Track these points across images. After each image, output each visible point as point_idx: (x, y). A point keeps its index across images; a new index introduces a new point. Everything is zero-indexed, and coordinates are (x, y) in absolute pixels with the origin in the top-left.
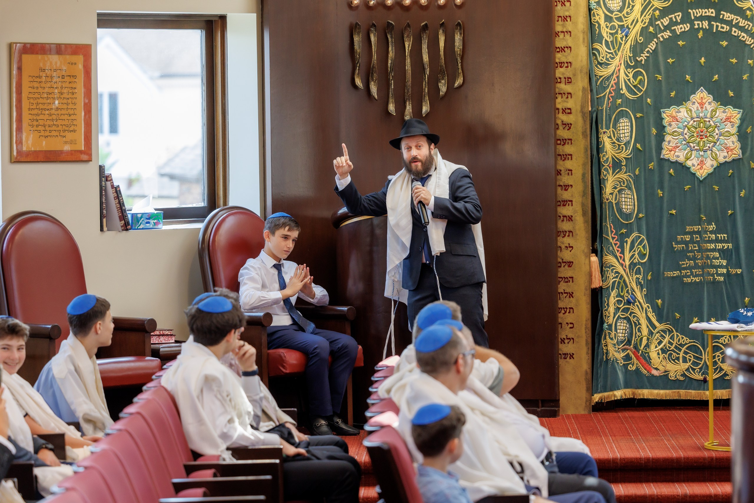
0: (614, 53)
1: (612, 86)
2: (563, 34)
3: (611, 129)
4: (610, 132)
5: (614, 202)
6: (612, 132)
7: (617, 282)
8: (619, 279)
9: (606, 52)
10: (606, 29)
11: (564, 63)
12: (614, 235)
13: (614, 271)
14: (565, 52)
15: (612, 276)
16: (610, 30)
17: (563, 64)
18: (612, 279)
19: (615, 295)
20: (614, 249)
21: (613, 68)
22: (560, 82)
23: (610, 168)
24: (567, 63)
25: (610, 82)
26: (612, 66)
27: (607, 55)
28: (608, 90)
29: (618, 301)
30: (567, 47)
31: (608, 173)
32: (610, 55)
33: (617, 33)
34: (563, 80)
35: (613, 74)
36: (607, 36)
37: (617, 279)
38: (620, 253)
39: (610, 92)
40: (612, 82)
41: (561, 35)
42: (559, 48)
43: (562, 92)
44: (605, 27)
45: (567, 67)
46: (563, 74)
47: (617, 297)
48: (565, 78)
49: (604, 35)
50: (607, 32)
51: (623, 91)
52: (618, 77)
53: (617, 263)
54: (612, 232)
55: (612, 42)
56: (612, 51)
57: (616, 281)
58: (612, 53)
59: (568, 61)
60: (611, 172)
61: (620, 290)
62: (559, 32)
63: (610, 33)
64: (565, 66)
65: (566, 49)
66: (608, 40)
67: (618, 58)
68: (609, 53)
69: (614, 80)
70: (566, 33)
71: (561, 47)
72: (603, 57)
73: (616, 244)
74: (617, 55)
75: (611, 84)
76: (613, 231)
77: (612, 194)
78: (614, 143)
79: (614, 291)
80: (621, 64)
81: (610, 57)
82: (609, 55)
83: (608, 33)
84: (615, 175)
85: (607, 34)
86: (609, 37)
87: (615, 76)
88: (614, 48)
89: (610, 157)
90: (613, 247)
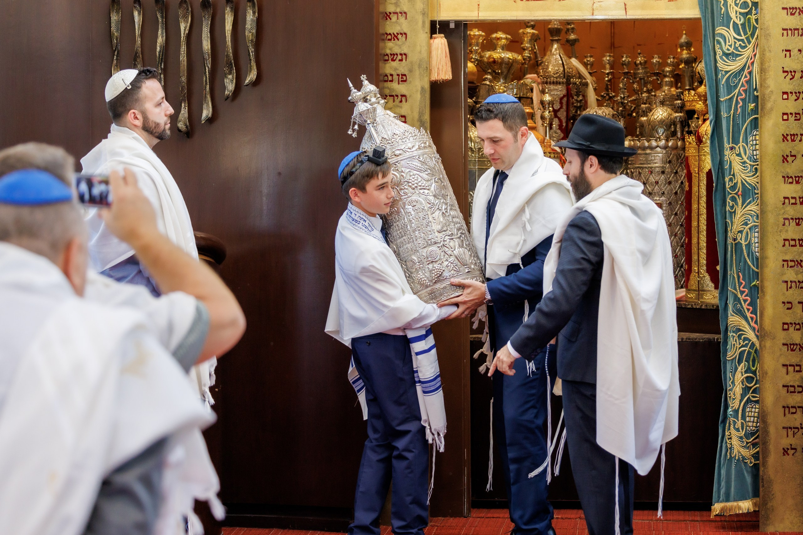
0: (746, 41)
1: (743, 85)
2: (396, 16)
3: (741, 144)
4: (739, 148)
5: (743, 243)
6: (741, 148)
7: (747, 352)
8: (750, 348)
9: (735, 38)
10: (736, 8)
11: (397, 54)
12: (743, 288)
13: (743, 336)
14: (398, 40)
15: (740, 344)
16: (740, 8)
17: (396, 56)
18: (740, 348)
19: (743, 371)
20: (743, 308)
21: (745, 60)
22: (392, 81)
23: (739, 196)
24: (401, 54)
25: (740, 79)
26: (743, 58)
27: (735, 43)
28: (737, 91)
29: (747, 377)
30: (401, 34)
31: (737, 204)
32: (741, 42)
33: (750, 13)
34: (395, 77)
35: (743, 69)
36: (737, 17)
37: (747, 349)
38: (751, 313)
39: (739, 94)
40: (743, 80)
41: (394, 18)
42: (390, 34)
43: (394, 94)
44: (733, 4)
45: (401, 60)
46: (396, 69)
47: (746, 372)
48: (398, 75)
49: (733, 15)
50: (736, 12)
51: (757, 92)
52: (750, 73)
53: (747, 326)
54: (740, 284)
55: (743, 25)
56: (743, 37)
57: (745, 350)
58: (742, 40)
59: (402, 52)
60: (740, 202)
61: (751, 363)
62: (390, 13)
63: (740, 13)
64: (398, 59)
65: (399, 36)
66: (739, 23)
67: (751, 46)
68: (739, 40)
69: (746, 77)
70: (400, 15)
71: (393, 34)
72: (730, 46)
73: (745, 301)
74: (749, 42)
75: (741, 83)
76: (742, 283)
77: (741, 232)
78: (744, 163)
79: (742, 364)
80: (755, 55)
81: (740, 45)
82: (738, 43)
83: (738, 13)
84: (745, 207)
85: (736, 14)
86: (738, 18)
87: (746, 71)
88: (745, 33)
89: (740, 182)
90: (741, 304)
